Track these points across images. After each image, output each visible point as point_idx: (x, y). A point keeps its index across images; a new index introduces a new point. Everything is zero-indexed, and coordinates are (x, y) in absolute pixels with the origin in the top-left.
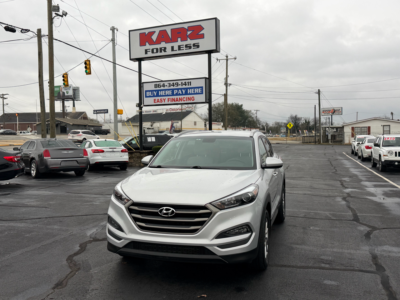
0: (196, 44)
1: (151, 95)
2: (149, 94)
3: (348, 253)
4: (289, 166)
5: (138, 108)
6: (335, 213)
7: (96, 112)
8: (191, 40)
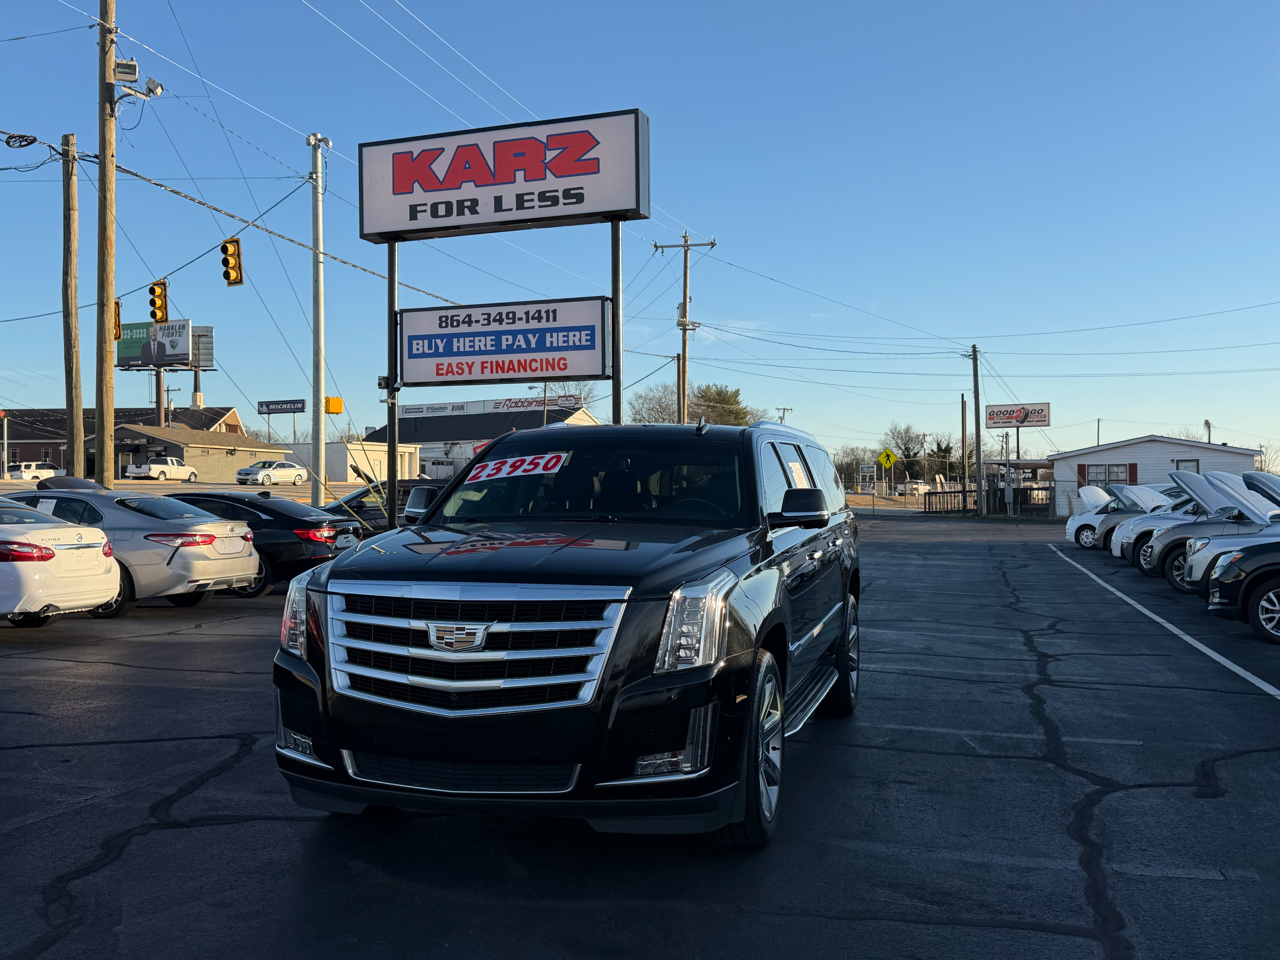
0: (572, 192)
1: (427, 351)
2: (420, 346)
3: (1012, 869)
4: (870, 584)
5: (386, 391)
6: (990, 734)
7: (268, 408)
8: (556, 177)
